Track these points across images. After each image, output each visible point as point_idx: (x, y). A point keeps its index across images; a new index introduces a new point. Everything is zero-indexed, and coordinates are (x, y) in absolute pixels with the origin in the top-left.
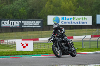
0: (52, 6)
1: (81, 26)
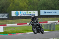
0: (14, 5)
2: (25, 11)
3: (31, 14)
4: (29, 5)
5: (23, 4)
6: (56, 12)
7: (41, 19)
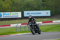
1: (15, 18)
2: (8, 12)
3: (15, 15)
4: (12, 6)
5: (6, 5)
6: (40, 13)
7: (25, 20)
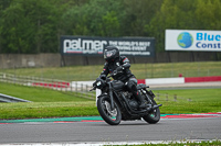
0: (175, 8)
